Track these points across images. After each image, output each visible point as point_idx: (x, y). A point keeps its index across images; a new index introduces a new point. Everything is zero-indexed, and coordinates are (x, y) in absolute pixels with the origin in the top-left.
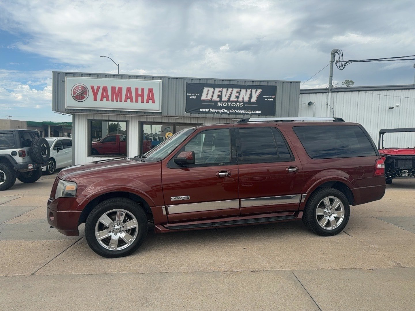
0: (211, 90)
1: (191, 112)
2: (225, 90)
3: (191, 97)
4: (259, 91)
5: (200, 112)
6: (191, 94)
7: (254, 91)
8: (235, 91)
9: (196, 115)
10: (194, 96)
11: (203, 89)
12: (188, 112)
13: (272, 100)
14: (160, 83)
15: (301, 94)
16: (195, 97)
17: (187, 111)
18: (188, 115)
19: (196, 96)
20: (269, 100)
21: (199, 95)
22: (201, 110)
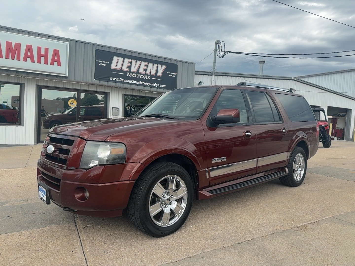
0: (121, 59)
1: (100, 80)
2: (134, 62)
3: (100, 64)
4: (164, 67)
5: (109, 80)
6: (100, 61)
7: (159, 66)
8: (144, 63)
9: (105, 83)
10: (104, 63)
11: (113, 58)
12: (97, 80)
13: (174, 76)
14: (67, 45)
15: (195, 74)
16: (105, 65)
17: (96, 78)
18: (97, 82)
19: (105, 63)
20: (172, 76)
21: (108, 63)
22: (111, 79)
